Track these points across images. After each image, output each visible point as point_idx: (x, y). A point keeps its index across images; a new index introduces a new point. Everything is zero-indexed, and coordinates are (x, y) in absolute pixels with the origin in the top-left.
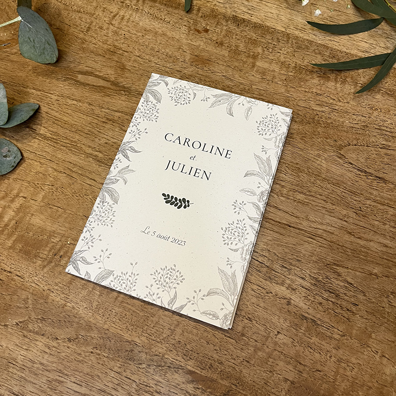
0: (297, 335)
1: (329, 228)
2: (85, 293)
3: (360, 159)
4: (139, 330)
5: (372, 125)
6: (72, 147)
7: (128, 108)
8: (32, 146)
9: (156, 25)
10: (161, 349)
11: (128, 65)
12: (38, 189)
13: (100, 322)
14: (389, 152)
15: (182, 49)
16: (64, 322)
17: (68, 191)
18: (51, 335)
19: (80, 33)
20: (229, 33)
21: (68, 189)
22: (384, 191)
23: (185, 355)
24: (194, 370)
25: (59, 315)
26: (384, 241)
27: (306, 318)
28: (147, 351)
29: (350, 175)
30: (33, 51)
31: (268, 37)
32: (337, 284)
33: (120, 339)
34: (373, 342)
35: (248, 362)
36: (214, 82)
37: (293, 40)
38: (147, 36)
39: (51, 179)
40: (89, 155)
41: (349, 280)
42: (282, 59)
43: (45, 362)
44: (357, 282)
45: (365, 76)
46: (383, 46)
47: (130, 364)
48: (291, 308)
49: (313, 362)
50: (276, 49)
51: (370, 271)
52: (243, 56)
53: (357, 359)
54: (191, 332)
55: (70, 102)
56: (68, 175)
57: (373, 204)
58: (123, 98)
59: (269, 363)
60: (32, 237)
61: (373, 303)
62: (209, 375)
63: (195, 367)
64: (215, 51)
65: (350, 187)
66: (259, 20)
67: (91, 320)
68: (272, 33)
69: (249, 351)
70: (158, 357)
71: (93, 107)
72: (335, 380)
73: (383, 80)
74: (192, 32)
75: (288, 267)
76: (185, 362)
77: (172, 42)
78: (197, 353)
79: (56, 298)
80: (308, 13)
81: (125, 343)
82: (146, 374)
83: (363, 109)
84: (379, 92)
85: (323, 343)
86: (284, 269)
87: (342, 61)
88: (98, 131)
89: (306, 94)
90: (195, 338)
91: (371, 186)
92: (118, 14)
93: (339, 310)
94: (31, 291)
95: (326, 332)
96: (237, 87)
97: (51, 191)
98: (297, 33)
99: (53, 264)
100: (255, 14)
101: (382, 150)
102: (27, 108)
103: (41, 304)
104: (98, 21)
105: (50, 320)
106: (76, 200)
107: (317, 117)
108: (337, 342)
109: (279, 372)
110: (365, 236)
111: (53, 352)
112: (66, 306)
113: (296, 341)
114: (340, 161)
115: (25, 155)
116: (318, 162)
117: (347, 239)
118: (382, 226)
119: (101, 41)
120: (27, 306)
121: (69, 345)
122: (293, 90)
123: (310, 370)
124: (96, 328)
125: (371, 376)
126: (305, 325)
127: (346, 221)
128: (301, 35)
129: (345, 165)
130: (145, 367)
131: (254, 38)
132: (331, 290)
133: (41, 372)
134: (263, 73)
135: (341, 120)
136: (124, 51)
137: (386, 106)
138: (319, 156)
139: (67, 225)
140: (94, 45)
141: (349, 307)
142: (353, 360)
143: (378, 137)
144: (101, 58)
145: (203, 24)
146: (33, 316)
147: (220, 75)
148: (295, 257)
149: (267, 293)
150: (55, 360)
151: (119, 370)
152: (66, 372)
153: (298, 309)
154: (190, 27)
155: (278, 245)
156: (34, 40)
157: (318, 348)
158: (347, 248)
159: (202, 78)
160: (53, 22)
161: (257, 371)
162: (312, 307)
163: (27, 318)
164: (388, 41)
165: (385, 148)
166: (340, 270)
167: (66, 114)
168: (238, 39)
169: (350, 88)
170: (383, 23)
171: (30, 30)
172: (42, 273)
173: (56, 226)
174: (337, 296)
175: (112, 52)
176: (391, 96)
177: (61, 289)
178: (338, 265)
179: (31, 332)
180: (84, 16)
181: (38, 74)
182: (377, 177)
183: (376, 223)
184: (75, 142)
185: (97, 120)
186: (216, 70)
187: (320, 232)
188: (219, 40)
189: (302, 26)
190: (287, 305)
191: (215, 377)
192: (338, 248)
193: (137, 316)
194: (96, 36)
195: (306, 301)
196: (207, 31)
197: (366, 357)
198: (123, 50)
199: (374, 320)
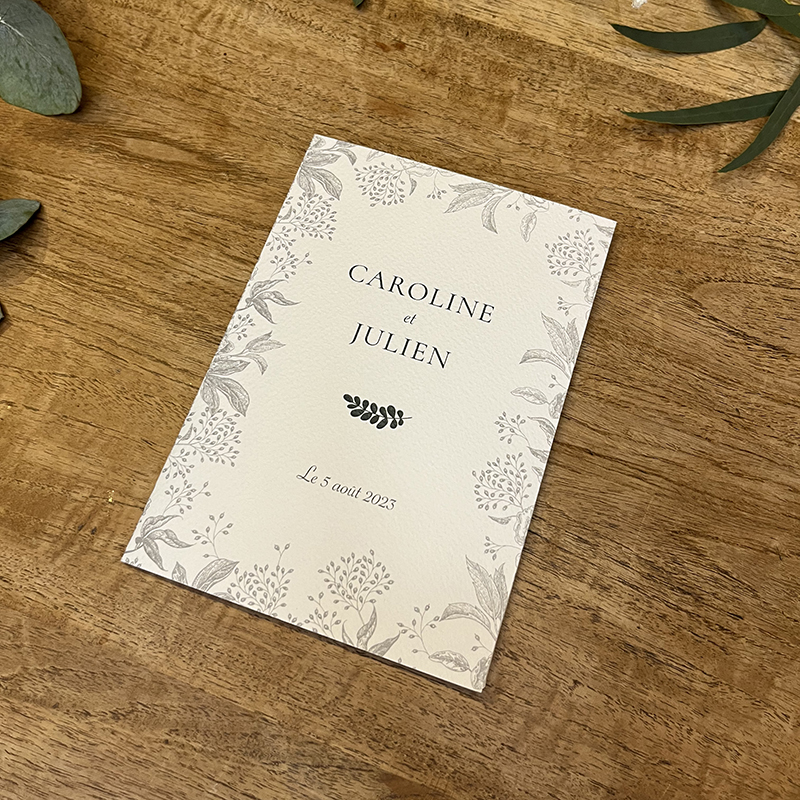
0: (615, 687)
1: (674, 455)
2: (150, 611)
3: (733, 309)
4: (272, 689)
5: (753, 239)
6: (114, 293)
7: (236, 208)
8: (25, 291)
9: (293, 34)
10: (320, 727)
11: (235, 117)
12: (39, 384)
13: (185, 673)
14: (791, 293)
15: (349, 84)
16: (102, 677)
17: (108, 388)
18: (74, 706)
19: (127, 52)
20: (447, 51)
21: (108, 384)
22: (786, 375)
23: (374, 740)
24: (394, 771)
25: (90, 662)
26: (791, 479)
27: (634, 649)
28: (290, 734)
29: (712, 343)
30: (25, 90)
31: (530, 59)
32: (696, 573)
33: (230, 709)
34: (777, 696)
35: (512, 749)
36: (418, 152)
37: (584, 66)
38: (273, 57)
39: (70, 362)
40: (151, 310)
41: (722, 564)
42: (561, 103)
43: (60, 766)
44: (739, 569)
45: (734, 137)
46: (769, 76)
47: (253, 765)
48: (601, 628)
49: (652, 744)
50: (548, 83)
51: (763, 544)
52: (479, 97)
53: (745, 733)
54: (386, 689)
55: (110, 196)
56: (108, 353)
57: (763, 402)
58: (225, 187)
59: (558, 751)
60: (27, 489)
61: (774, 611)
62: (429, 782)
63: (398, 766)
64: (419, 87)
65: (713, 368)
66: (510, 24)
67: (164, 668)
68: (538, 50)
69: (515, 726)
70: (316, 747)
71: (160, 207)
72: (702, 781)
73: (771, 146)
74: (370, 49)
75: (591, 541)
76: (376, 756)
77: (327, 70)
78: (402, 735)
79: (86, 623)
80: (611, 10)
81: (241, 718)
82: (290, 785)
83: (734, 206)
84: (764, 170)
85: (672, 702)
86: (583, 545)
87: (685, 107)
88: (172, 258)
89: (615, 176)
90: (396, 701)
91: (756, 364)
92: (209, 11)
93: (702, 630)
94: (27, 609)
95: (678, 678)
96: (470, 163)
97: (69, 387)
98: (590, 50)
99: (76, 548)
100: (501, 11)
101: (777, 289)
102: (15, 210)
103: (49, 637)
104: (167, 27)
105: (71, 673)
106: (126, 407)
107: (639, 222)
108: (702, 698)
109: (580, 770)
110: (751, 470)
111: (80, 743)
112: (107, 640)
113: (615, 699)
114: (692, 313)
115: (11, 310)
116: (645, 317)
117: (713, 478)
118: (785, 447)
119: (175, 67)
120: (18, 643)
121: (116, 727)
122: (587, 167)
123: (647, 762)
124: (176, 687)
125: (777, 768)
126: (632, 663)
127: (709, 440)
128: (599, 55)
129: (702, 322)
130: (286, 769)
131: (502, 61)
132: (683, 588)
133: (53, 789)
134: (524, 132)
135: (690, 229)
136: (225, 88)
137: (780, 200)
138: (647, 304)
139: (106, 462)
140: (160, 76)
141: (724, 621)
142: (739, 737)
143: (767, 262)
144: (174, 104)
145: (391, 32)
146: (33, 664)
147: (433, 136)
148: (605, 518)
149: (548, 597)
150: (85, 761)
151: (229, 779)
152: (109, 787)
153: (615, 630)
154: (364, 39)
155: (568, 494)
156: (27, 65)
157: (661, 712)
158: (713, 496)
159: (393, 144)
160: (68, 29)
161: (534, 769)
162: (646, 625)
163: (18, 669)
164: (777, 67)
165: (783, 286)
166: (701, 543)
167: (100, 223)
168: (468, 64)
169: (703, 164)
170: (765, 31)
171: (19, 42)
172: (51, 568)
173: (81, 464)
174: (698, 599)
175: (199, 90)
176: (791, 178)
177: (95, 602)
178: (696, 534)
179: (27, 701)
180: (135, 14)
181: (38, 138)
182: (768, 346)
183: (773, 442)
184: (121, 282)
185: (168, 235)
186: (423, 126)
187: (655, 464)
188: (428, 65)
189: (600, 36)
190: (593, 622)
191: (441, 785)
192: (694, 497)
193: (266, 657)
194: (162, 57)
195: (632, 611)
196: (401, 46)
197: (765, 728)
198: (224, 85)
199: (778, 648)
